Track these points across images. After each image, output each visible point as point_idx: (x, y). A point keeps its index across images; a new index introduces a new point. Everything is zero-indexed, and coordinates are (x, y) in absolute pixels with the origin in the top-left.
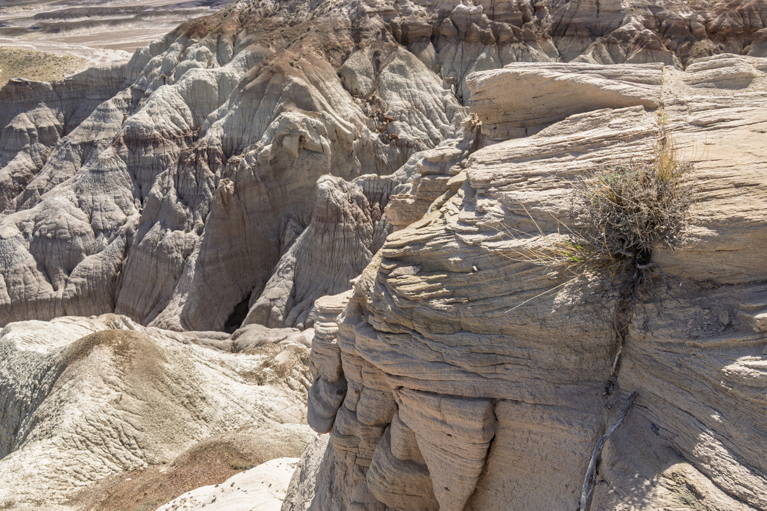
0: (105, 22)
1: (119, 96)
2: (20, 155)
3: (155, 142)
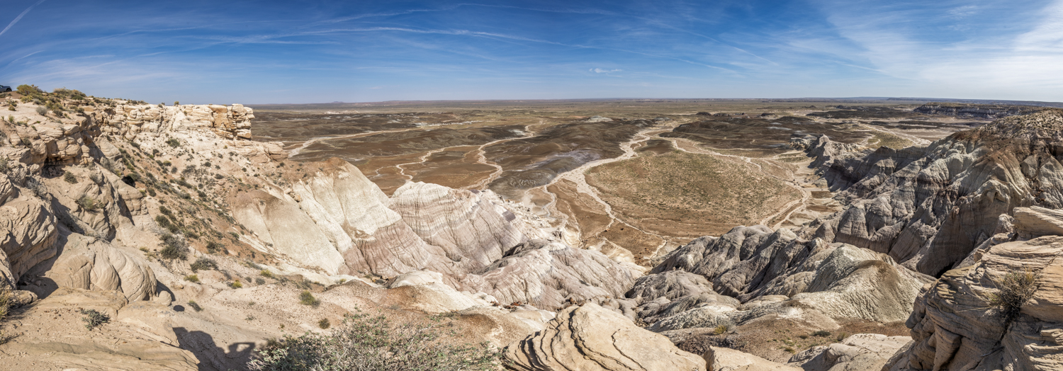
1: (921, 160)
2: (876, 177)
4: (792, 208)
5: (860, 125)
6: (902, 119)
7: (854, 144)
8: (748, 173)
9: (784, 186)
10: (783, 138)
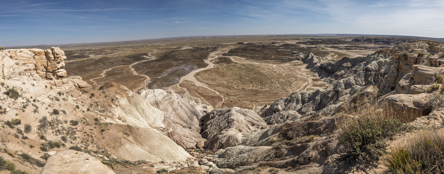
0: (359, 49)
1: (364, 62)
2: (343, 71)
3: (371, 71)
4: (306, 86)
5: (325, 48)
6: (346, 45)
7: (326, 57)
8: (277, 72)
9: (298, 77)
10: (288, 55)
